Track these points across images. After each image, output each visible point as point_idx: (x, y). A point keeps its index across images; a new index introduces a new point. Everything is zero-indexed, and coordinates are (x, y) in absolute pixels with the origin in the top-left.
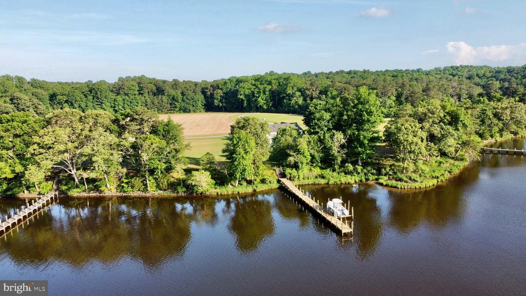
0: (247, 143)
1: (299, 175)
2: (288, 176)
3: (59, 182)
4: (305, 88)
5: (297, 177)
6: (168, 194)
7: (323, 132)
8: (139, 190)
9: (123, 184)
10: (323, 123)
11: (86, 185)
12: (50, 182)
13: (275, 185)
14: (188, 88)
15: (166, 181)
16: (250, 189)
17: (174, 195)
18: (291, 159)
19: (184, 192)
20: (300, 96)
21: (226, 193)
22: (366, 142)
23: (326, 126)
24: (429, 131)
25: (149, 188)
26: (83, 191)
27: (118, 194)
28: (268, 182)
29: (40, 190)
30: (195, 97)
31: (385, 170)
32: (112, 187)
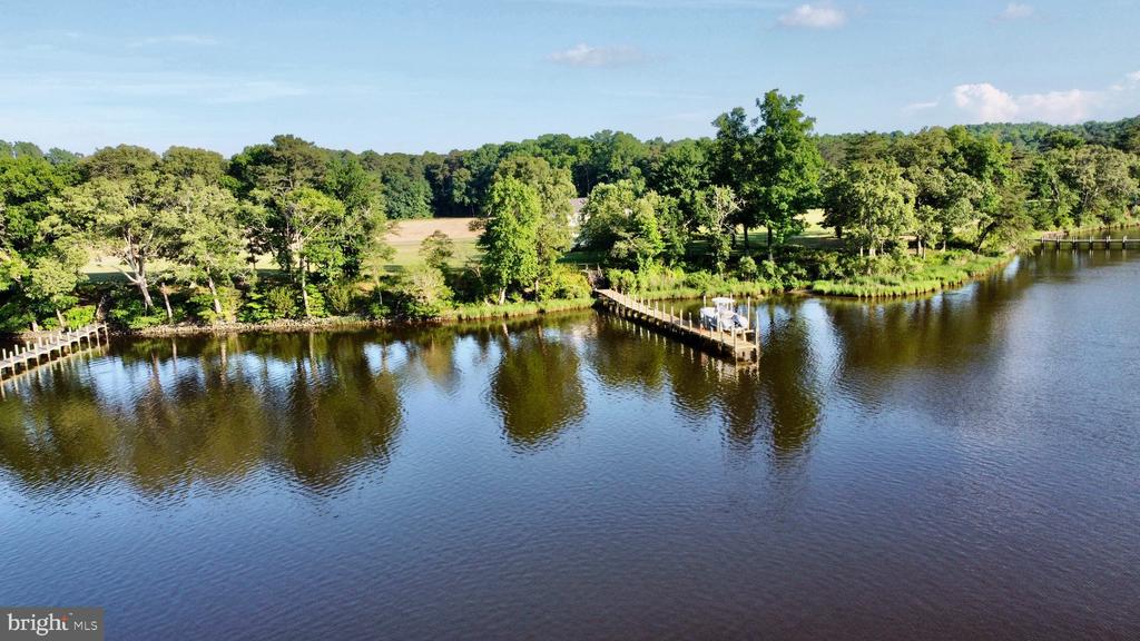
0: (524, 200)
1: (638, 282)
2: (615, 283)
3: (110, 304)
4: (649, 158)
5: (635, 285)
6: (353, 322)
7: (690, 192)
8: (287, 316)
9: (251, 304)
10: (691, 170)
11: (169, 309)
12: (89, 307)
13: (588, 301)
14: (396, 165)
15: (345, 292)
16: (531, 309)
17: (366, 323)
18: (621, 247)
19: (387, 316)
20: (639, 177)
21: (478, 316)
22: (784, 206)
23: (696, 177)
24: (923, 186)
25: (308, 311)
26: (163, 323)
27: (243, 327)
28: (570, 295)
29: (68, 322)
30: (411, 185)
31: (827, 267)
32: (226, 313)
